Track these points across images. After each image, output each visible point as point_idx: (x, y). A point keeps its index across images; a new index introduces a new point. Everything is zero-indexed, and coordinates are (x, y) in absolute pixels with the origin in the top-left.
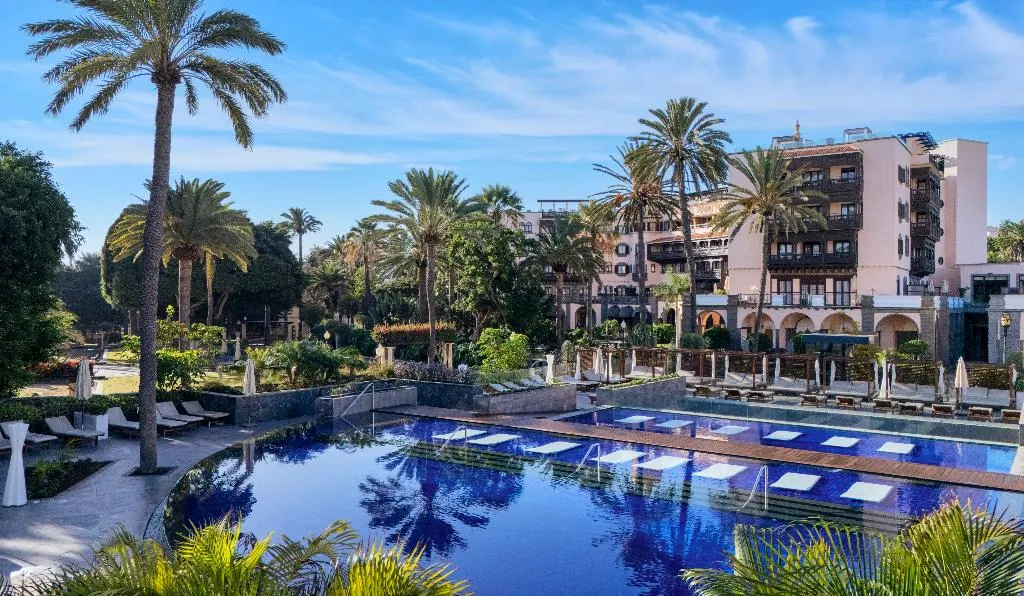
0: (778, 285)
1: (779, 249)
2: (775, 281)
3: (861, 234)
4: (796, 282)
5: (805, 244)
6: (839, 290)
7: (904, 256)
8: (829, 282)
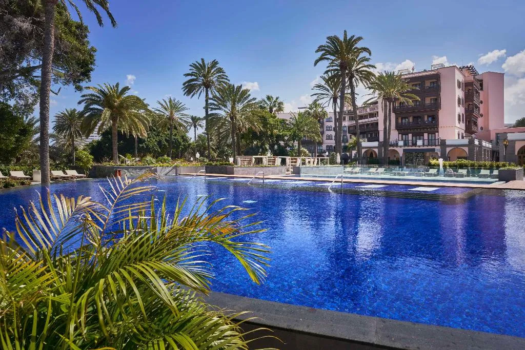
0: (402, 137)
1: (402, 121)
2: (400, 135)
3: (440, 112)
4: (410, 135)
5: (414, 117)
6: (430, 138)
7: (461, 122)
8: (426, 135)
